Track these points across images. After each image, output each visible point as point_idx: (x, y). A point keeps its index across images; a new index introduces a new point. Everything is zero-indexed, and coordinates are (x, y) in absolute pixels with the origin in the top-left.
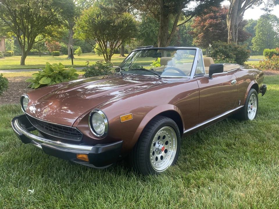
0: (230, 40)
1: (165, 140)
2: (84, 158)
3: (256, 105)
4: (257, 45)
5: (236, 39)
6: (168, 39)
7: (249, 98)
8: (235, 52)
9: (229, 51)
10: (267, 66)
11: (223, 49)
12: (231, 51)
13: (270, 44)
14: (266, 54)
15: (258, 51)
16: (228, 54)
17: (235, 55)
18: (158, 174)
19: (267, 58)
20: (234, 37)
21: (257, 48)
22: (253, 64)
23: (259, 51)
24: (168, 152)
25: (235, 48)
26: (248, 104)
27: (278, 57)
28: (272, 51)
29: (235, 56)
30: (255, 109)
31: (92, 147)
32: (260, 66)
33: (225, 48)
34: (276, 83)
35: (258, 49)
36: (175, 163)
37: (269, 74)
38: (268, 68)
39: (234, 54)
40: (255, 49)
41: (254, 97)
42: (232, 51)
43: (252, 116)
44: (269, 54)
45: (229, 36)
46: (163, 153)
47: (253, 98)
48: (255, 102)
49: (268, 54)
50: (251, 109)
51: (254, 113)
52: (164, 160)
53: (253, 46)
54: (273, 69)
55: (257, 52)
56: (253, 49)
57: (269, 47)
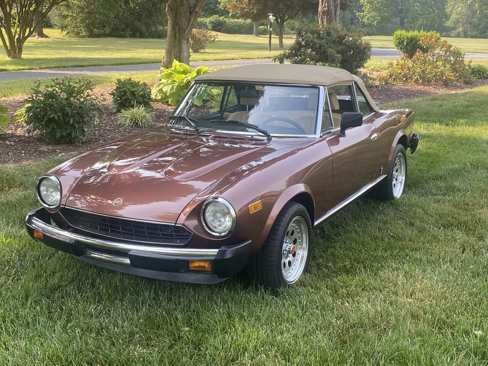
0: (324, 12)
1: (293, 237)
2: (204, 267)
3: (403, 172)
4: (374, 10)
5: (336, 10)
6: (191, 13)
7: (395, 161)
8: (340, 48)
9: (327, 44)
10: (404, 76)
11: (315, 40)
12: (332, 46)
13: (402, 9)
14: (399, 42)
15: (375, 23)
16: (325, 52)
17: (340, 53)
18: (291, 286)
19: (405, 58)
20: (332, 7)
21: (374, 17)
22: (373, 67)
23: (378, 23)
24: (297, 254)
25: (340, 37)
26: (393, 171)
27: (425, 55)
28: (412, 36)
29: (339, 55)
30: (402, 180)
31: (217, 250)
32: (391, 76)
33: (318, 38)
34: (427, 119)
35: (375, 20)
36: (306, 270)
37: (410, 95)
38: (407, 79)
39: (338, 52)
40: (368, 19)
41: (401, 159)
42: (333, 43)
43: (398, 191)
44: (405, 43)
45: (320, 4)
46: (290, 258)
47: (399, 159)
48: (403, 167)
49: (403, 42)
50: (396, 180)
51: (401, 185)
52: (293, 267)
53: (363, 11)
54: (416, 83)
55: (374, 26)
56: (365, 20)
57: (400, 15)
